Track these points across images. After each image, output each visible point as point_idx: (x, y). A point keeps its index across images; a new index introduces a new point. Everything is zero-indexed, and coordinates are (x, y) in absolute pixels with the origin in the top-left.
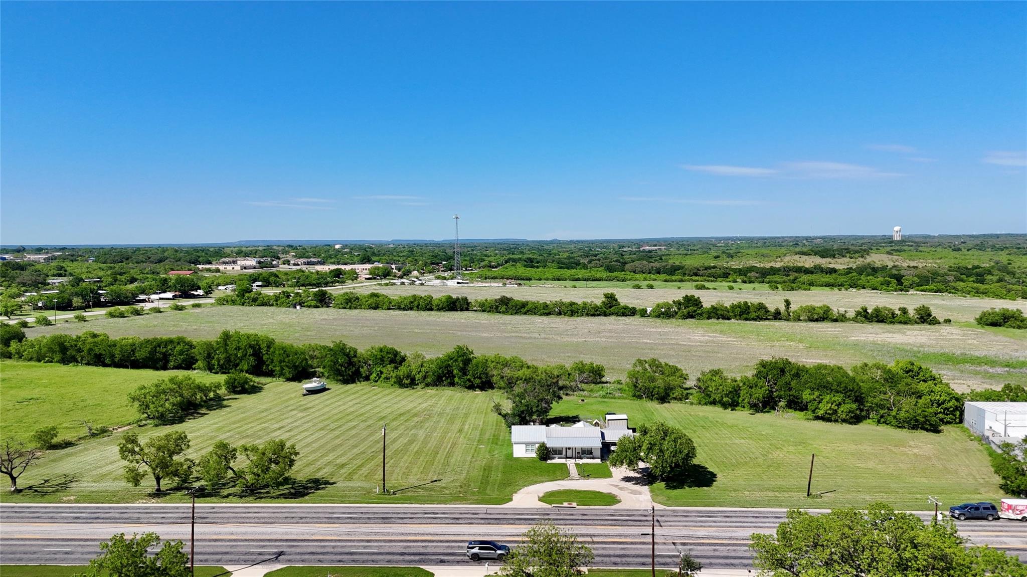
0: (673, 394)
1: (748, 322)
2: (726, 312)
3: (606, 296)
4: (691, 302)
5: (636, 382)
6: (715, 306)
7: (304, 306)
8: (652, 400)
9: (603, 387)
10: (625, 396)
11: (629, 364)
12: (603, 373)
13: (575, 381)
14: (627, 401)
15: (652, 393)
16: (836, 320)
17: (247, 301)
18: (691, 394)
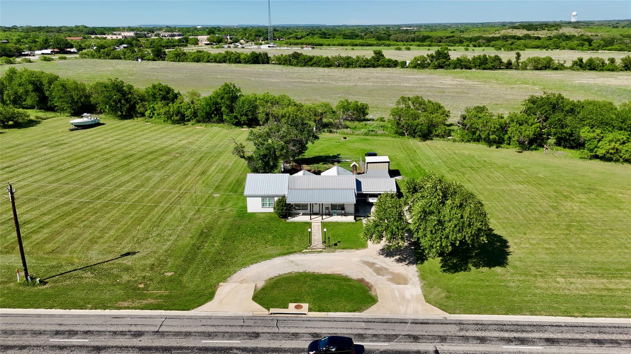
0: (436, 131)
1: (485, 71)
2: (468, 63)
3: (375, 53)
4: (441, 55)
5: (400, 120)
6: (460, 58)
7: (145, 60)
8: (414, 137)
9: (366, 125)
10: (387, 133)
11: (392, 103)
12: (367, 111)
13: (339, 119)
14: (388, 138)
15: (414, 130)
16: (556, 69)
17: (103, 55)
18: (453, 130)
